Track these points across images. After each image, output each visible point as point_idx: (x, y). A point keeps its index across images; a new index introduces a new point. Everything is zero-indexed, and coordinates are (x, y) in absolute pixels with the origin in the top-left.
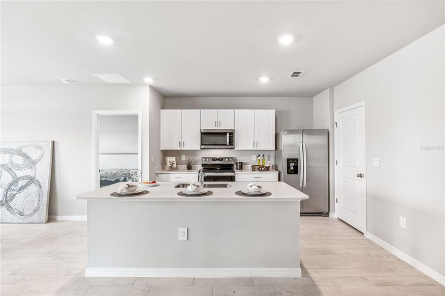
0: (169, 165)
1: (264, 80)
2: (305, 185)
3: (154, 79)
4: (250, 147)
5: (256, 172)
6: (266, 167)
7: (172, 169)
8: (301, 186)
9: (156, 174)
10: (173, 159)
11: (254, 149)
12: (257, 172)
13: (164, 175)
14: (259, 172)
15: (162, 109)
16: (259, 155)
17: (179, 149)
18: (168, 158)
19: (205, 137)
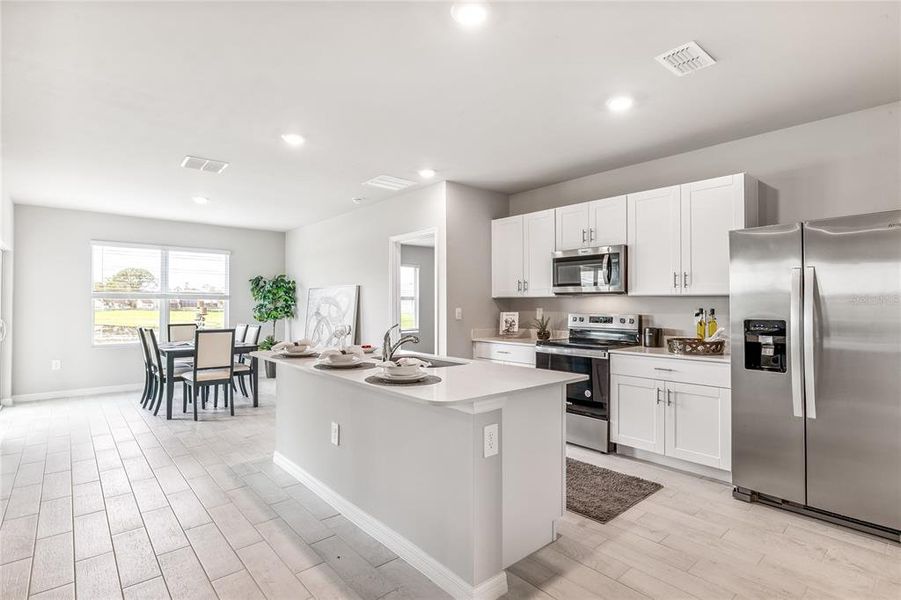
0: (503, 327)
1: (620, 105)
2: (812, 414)
3: (435, 171)
4: (667, 289)
5: (676, 356)
6: (712, 344)
7: (508, 335)
8: (798, 412)
9: (473, 342)
10: (514, 316)
11: (678, 293)
12: (679, 356)
13: (484, 345)
14: (683, 356)
15: (494, 219)
16: (701, 310)
17: (519, 295)
18: (505, 313)
19: (562, 268)
